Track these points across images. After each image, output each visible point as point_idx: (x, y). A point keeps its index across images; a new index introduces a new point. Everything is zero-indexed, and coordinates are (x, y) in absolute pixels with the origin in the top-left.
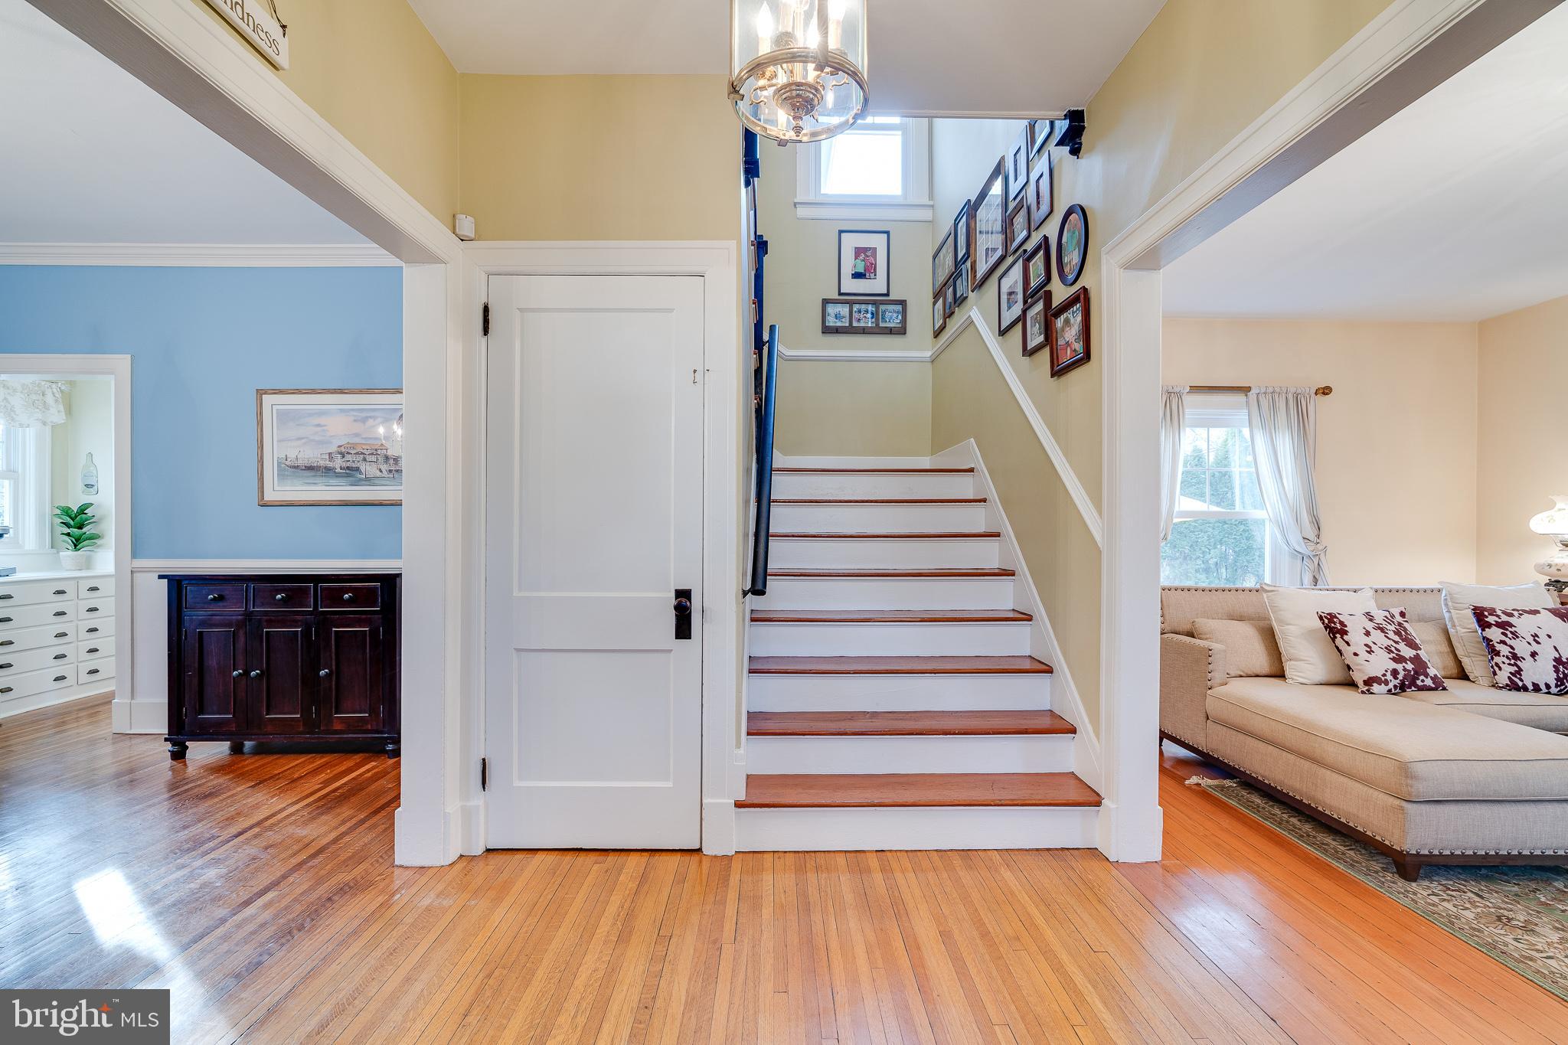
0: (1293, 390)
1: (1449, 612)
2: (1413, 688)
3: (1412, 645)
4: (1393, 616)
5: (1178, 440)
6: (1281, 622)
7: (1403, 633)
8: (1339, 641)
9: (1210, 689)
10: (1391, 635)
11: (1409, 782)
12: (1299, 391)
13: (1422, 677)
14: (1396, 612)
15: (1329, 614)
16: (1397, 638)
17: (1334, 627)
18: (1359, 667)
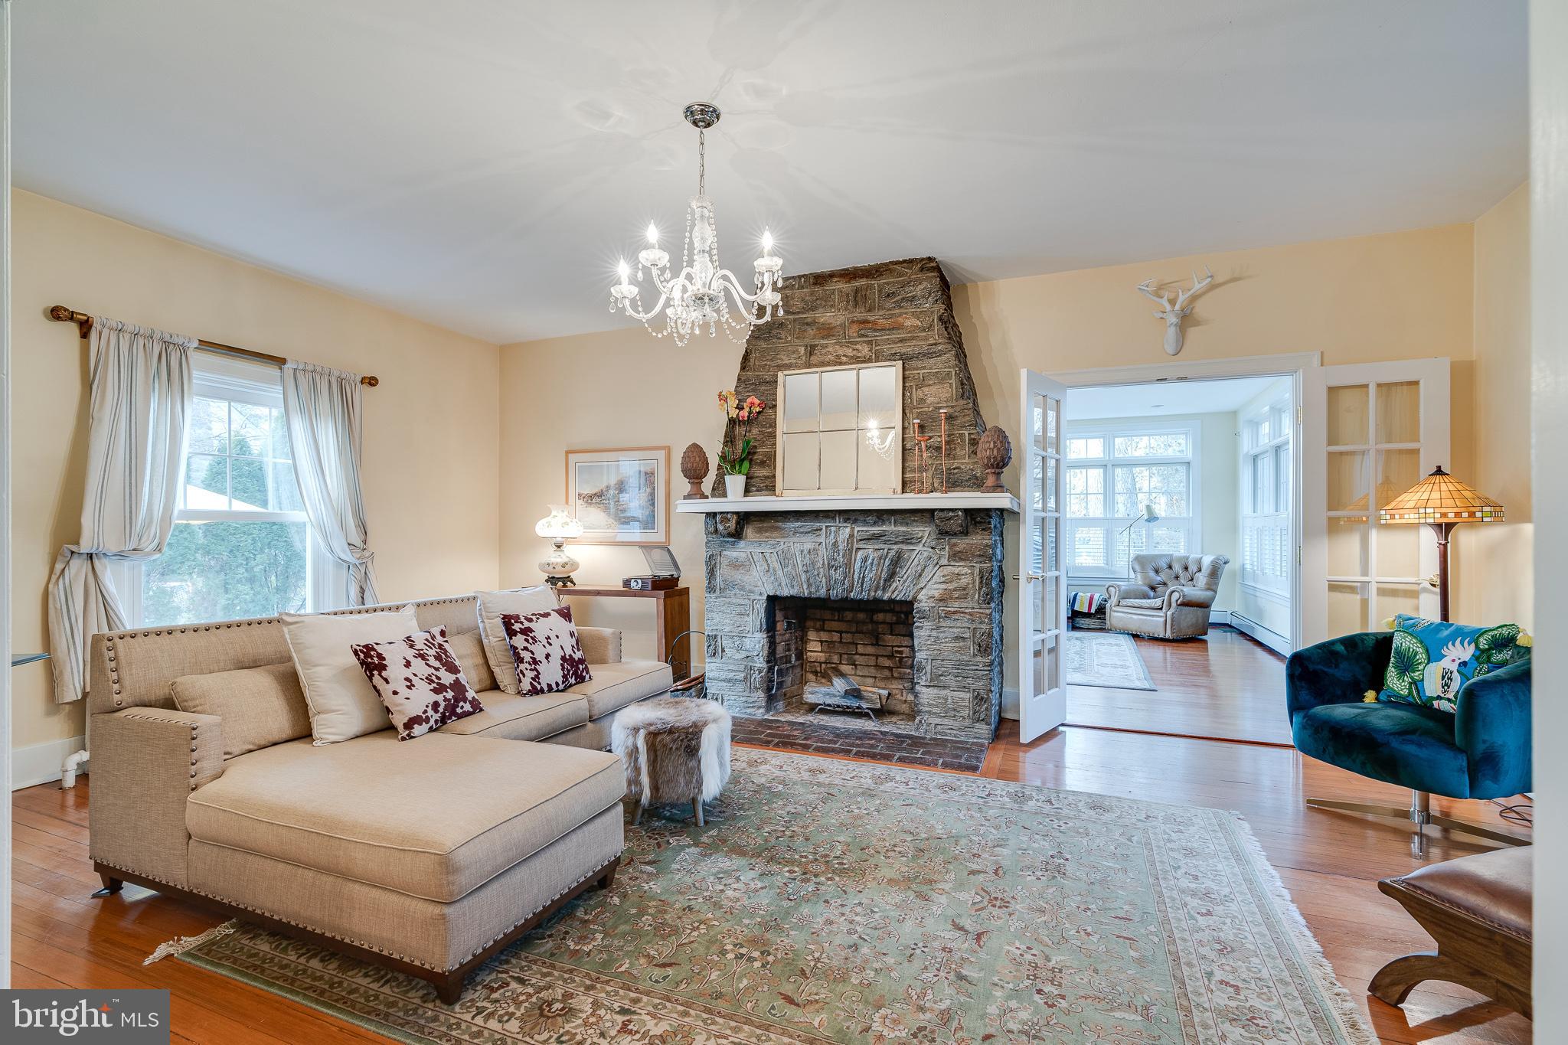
0: (336, 373)
1: (483, 622)
2: (454, 718)
3: (453, 669)
4: (433, 637)
5: (180, 410)
6: (307, 663)
7: (443, 656)
8: (377, 680)
9: (193, 789)
10: (433, 662)
11: (451, 878)
12: (343, 376)
13: (461, 704)
14: (436, 631)
15: (366, 646)
16: (437, 664)
17: (370, 661)
18: (397, 708)
